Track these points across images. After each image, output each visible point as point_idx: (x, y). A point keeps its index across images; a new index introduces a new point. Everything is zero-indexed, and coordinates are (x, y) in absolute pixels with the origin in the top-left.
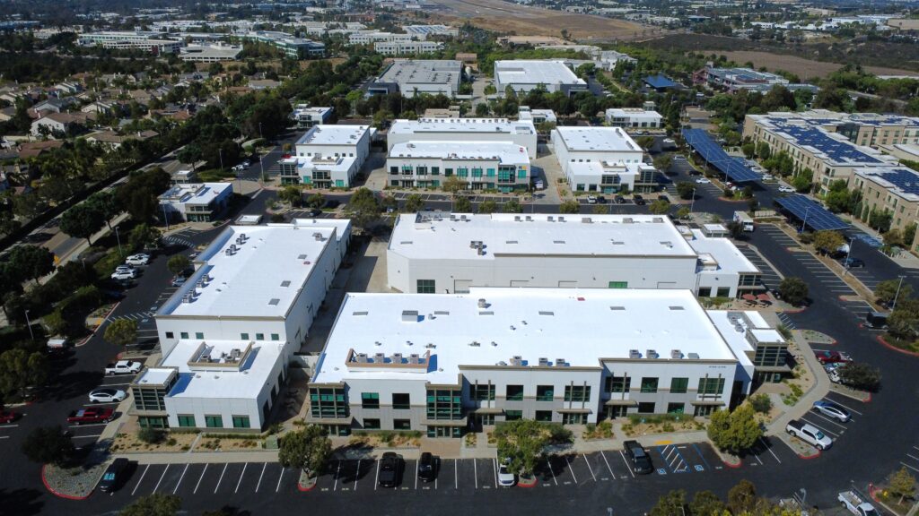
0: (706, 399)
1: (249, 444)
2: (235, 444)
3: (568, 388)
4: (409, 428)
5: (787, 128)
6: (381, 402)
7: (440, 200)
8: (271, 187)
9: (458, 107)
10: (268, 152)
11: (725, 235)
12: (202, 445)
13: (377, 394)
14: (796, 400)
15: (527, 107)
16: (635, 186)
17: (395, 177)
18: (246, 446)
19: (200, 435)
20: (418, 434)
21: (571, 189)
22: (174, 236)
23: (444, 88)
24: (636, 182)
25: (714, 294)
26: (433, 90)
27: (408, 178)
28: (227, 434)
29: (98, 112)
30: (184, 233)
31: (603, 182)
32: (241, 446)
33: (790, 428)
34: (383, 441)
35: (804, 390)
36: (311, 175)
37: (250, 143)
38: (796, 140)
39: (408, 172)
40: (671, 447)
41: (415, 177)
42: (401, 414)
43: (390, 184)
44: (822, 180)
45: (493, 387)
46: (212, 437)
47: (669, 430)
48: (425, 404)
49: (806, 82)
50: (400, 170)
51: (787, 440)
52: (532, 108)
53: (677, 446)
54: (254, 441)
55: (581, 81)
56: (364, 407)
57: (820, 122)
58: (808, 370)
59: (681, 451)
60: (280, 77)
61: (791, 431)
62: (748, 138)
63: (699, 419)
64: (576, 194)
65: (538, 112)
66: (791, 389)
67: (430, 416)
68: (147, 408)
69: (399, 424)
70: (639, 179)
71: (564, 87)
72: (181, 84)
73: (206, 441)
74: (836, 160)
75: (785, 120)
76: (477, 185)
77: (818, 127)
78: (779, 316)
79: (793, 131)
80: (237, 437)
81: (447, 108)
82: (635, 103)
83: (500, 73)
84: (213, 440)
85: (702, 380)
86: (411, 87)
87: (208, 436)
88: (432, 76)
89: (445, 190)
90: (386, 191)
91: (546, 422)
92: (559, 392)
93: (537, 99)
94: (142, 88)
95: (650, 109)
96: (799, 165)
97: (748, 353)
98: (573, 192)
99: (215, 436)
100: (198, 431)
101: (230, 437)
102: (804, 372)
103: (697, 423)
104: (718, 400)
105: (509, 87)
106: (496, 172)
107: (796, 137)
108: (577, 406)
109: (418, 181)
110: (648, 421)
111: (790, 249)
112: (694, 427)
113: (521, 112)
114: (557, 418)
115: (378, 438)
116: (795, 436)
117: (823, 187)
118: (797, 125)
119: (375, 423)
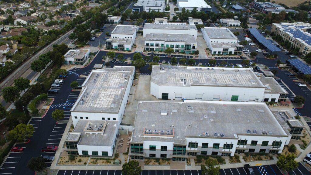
3: (225, 145)
4: (166, 157)
5: (288, 30)
6: (156, 149)
8: (103, 50)
10: (100, 34)
12: (91, 162)
13: (155, 146)
17: (148, 47)
18: (107, 163)
20: (169, 159)
22: (71, 70)
23: (160, 8)
25: (270, 100)
26: (156, 9)
27: (152, 47)
29: (37, 16)
30: (74, 69)
31: (223, 51)
35: (308, 143)
36: (117, 46)
37: (93, 31)
42: (164, 153)
43: (145, 50)
45: (197, 143)
47: (260, 159)
48: (173, 149)
49: (291, 9)
51: (304, 164)
53: (264, 166)
54: (110, 161)
55: (209, 7)
56: (150, 150)
57: (300, 27)
63: (271, 155)
64: (213, 55)
65: (196, 20)
68: (71, 148)
69: (162, 156)
70: (236, 50)
71: (203, 9)
74: (309, 44)
75: (287, 26)
76: (177, 51)
78: (294, 110)
79: (291, 31)
80: (104, 159)
81: (163, 18)
85: (274, 142)
86: (148, 8)
92: (221, 146)
97: (288, 130)
99: (96, 159)
101: (101, 159)
106: (184, 46)
109: (156, 49)
111: (294, 80)
113: (189, 20)
115: (155, 160)
119: (154, 155)
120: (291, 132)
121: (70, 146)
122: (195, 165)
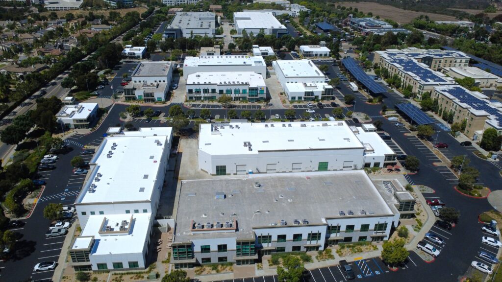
0: (378, 234)
1: (139, 277)
2: (131, 278)
3: (309, 234)
4: (226, 261)
5: (397, 60)
6: (211, 250)
7: (217, 108)
8: (120, 102)
9: (219, 46)
10: (113, 77)
11: (375, 131)
12: (113, 280)
13: (209, 246)
14: (420, 229)
15: (257, 46)
16: (322, 97)
17: (191, 95)
18: (138, 278)
19: (110, 274)
20: (231, 264)
21: (288, 99)
22: (68, 139)
23: (207, 31)
24: (322, 95)
25: (372, 166)
26: (201, 33)
27: (198, 95)
28: (126, 272)
29: (3, 50)
30: (74, 136)
31: (305, 96)
32: (135, 279)
33: (419, 246)
34: (213, 269)
35: (423, 222)
36: (143, 95)
37: (101, 73)
38: (403, 68)
39: (198, 92)
40: (362, 261)
41: (202, 95)
42: (222, 254)
43: (188, 99)
44: (417, 91)
45: (270, 237)
46: (117, 274)
47: (360, 251)
48: (235, 248)
49: (402, 27)
50: (194, 91)
51: (418, 252)
52: (260, 46)
53: (365, 260)
54: (142, 275)
55: (283, 27)
56: (202, 252)
57: (414, 55)
58: (423, 210)
59: (367, 263)
60: (109, 22)
61: (420, 247)
62: (376, 64)
63: (374, 243)
64: (291, 102)
65: (263, 48)
66: (416, 222)
67: (238, 255)
68: (78, 261)
69: (220, 259)
70: (324, 93)
71: (274, 31)
72: (50, 29)
73: (114, 277)
74: (424, 81)
75: (395, 55)
76: (237, 99)
77: (412, 59)
78: (406, 177)
79: (401, 61)
80: (132, 273)
81: (212, 46)
82: (315, 42)
83: (238, 21)
84: (118, 276)
85: (376, 225)
86: (189, 31)
87: (115, 274)
88: (200, 23)
89: (220, 102)
90: (187, 103)
91: (297, 252)
92: (305, 237)
93: (262, 39)
94: (27, 32)
95: (323, 46)
96: (405, 82)
97: (396, 206)
98: (290, 101)
99: (120, 274)
100: (108, 271)
101: (128, 274)
102: (422, 211)
103: (373, 246)
104: (384, 234)
105: (244, 31)
106: (248, 91)
107: (403, 66)
108: (314, 243)
109: (204, 97)
110: (349, 247)
111: (405, 134)
112: (372, 248)
113: (254, 49)
114: (303, 249)
115: (210, 268)
116: (422, 250)
117: (418, 95)
118: (402, 58)
119: (209, 260)
120: (400, 208)
121: (78, 259)
122: (270, 269)
